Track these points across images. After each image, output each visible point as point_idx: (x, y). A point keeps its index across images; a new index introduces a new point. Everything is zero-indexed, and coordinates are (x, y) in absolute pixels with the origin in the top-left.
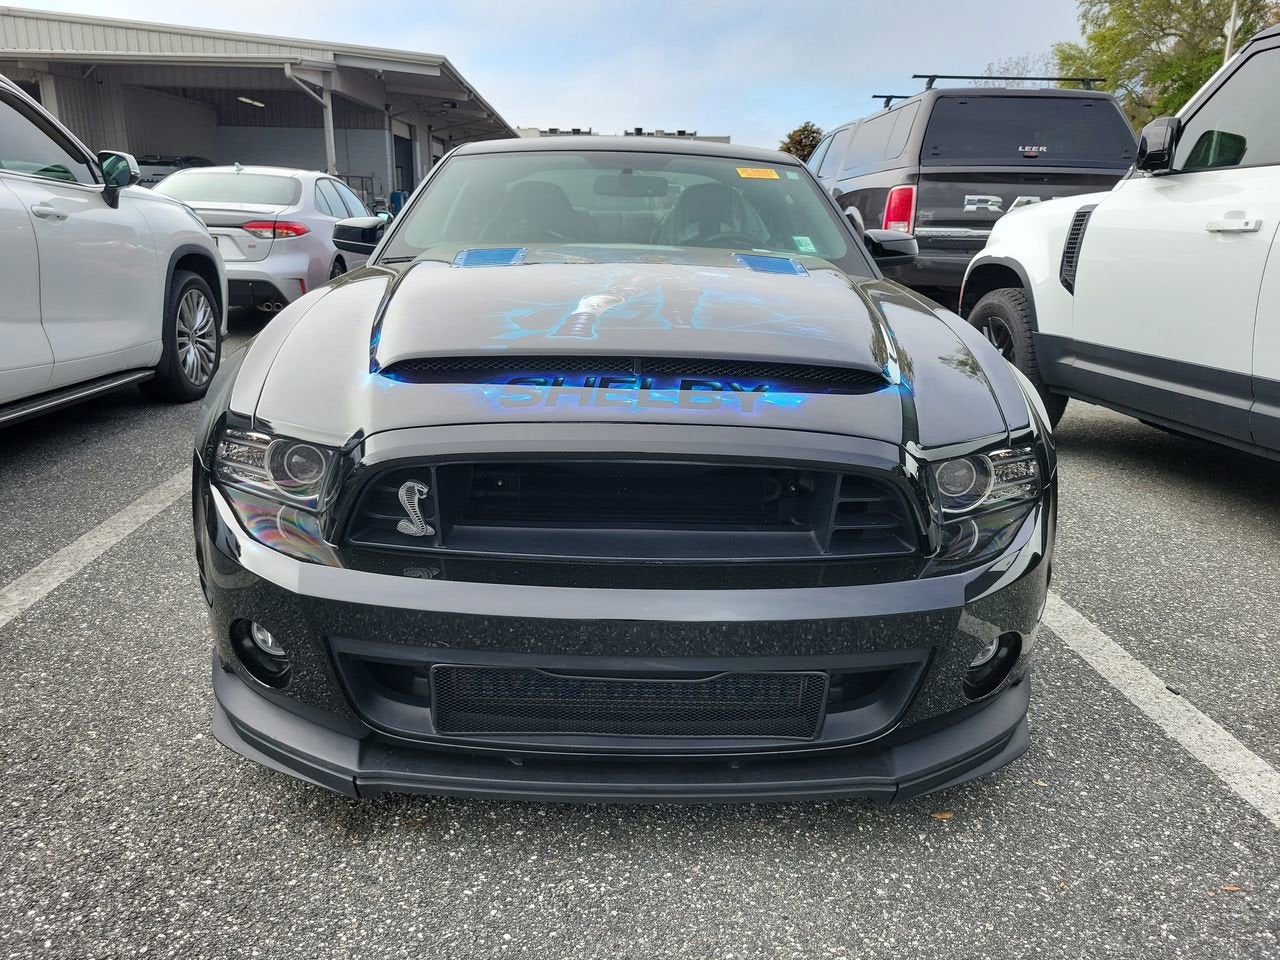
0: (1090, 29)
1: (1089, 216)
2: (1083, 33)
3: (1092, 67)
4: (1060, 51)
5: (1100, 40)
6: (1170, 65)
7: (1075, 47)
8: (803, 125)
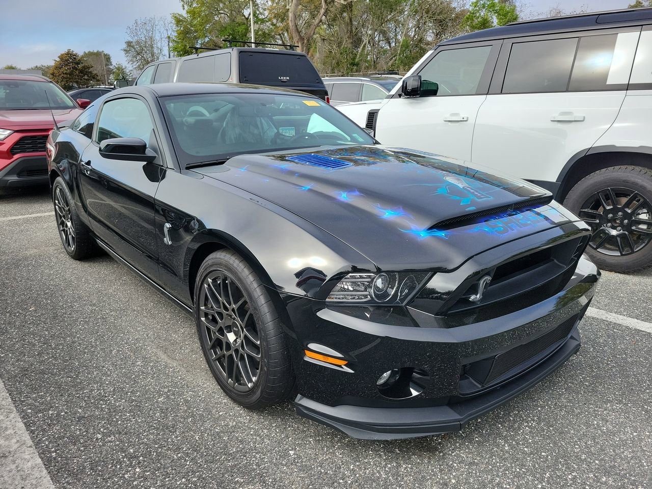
0: (186, 7)
1: (377, 115)
2: (184, 9)
3: (191, 26)
4: (175, 17)
5: (192, 13)
6: (226, 28)
7: (181, 16)
8: (67, 51)
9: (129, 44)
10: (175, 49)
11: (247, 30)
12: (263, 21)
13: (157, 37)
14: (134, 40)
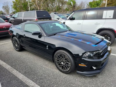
4: (13, 2)
5: (16, 1)
6: (23, 4)
9: (3, 6)
10: (13, 8)
11: (27, 4)
12: (30, 2)
13: (9, 5)
14: (4, 6)
